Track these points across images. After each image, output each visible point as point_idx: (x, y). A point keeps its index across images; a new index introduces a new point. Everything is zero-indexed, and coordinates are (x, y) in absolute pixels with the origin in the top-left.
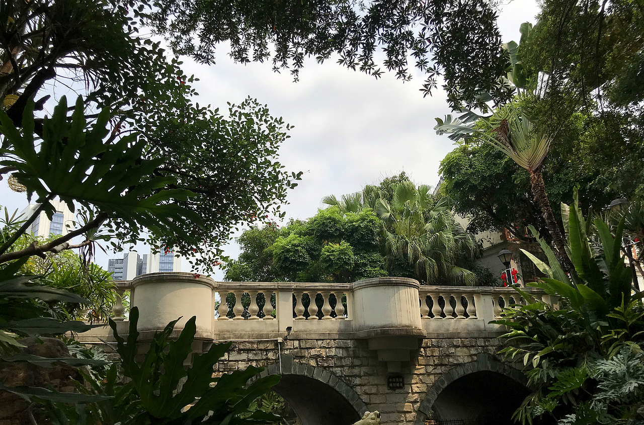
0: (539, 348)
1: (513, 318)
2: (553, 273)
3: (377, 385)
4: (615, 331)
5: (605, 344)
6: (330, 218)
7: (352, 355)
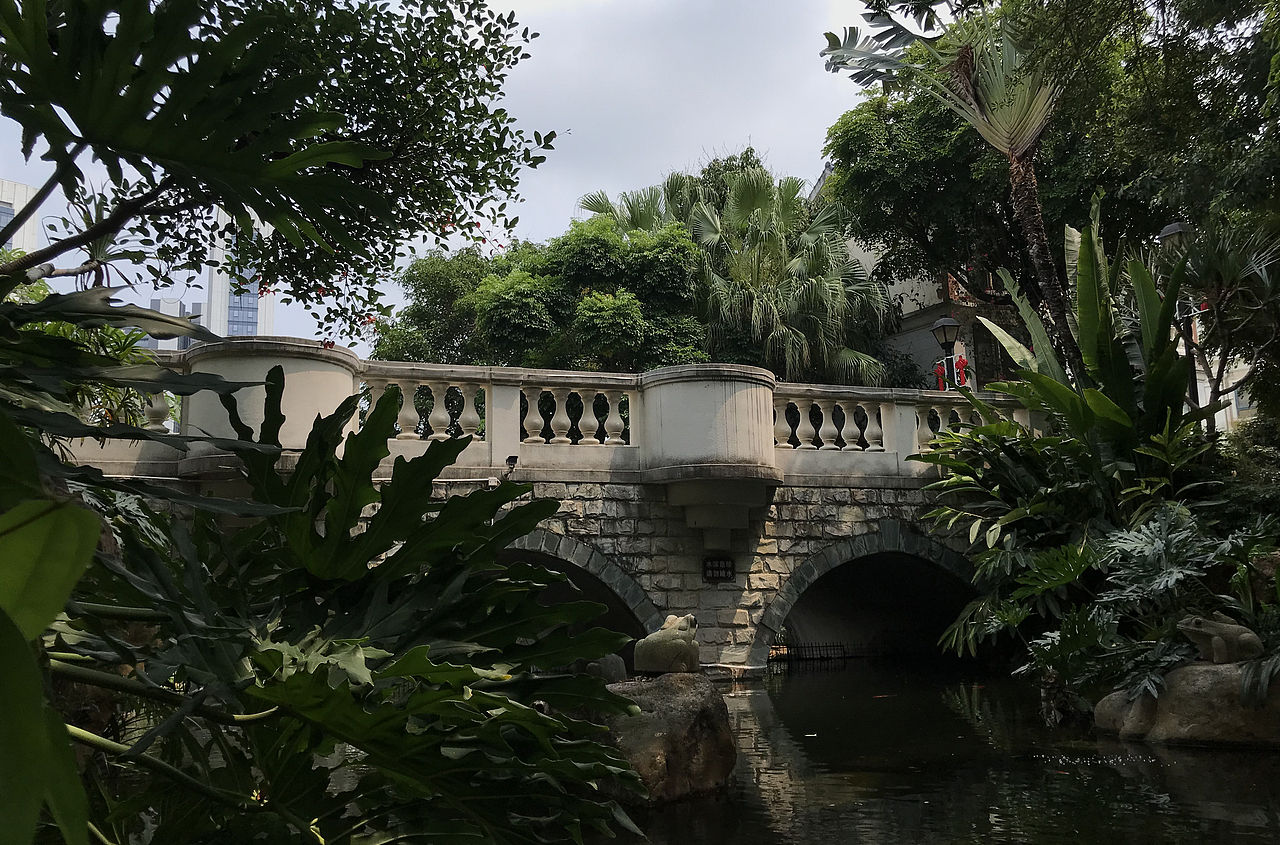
0: (1002, 511)
1: (955, 452)
2: (1039, 365)
3: (682, 573)
4: (1146, 482)
5: (1125, 506)
6: (595, 240)
7: (637, 515)
